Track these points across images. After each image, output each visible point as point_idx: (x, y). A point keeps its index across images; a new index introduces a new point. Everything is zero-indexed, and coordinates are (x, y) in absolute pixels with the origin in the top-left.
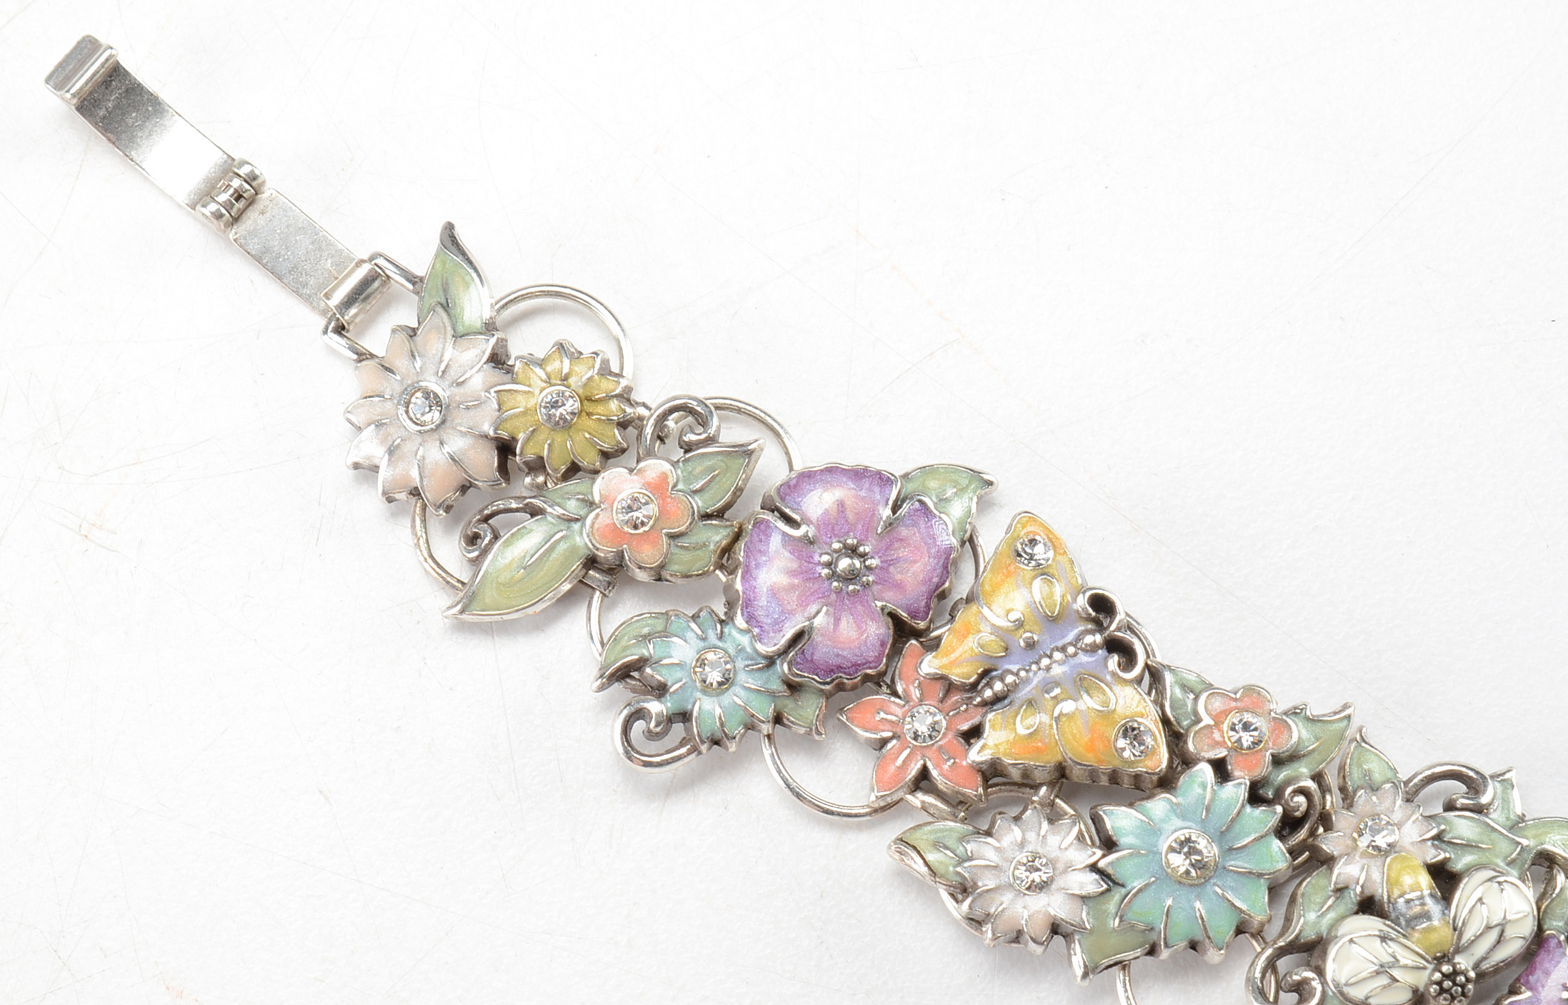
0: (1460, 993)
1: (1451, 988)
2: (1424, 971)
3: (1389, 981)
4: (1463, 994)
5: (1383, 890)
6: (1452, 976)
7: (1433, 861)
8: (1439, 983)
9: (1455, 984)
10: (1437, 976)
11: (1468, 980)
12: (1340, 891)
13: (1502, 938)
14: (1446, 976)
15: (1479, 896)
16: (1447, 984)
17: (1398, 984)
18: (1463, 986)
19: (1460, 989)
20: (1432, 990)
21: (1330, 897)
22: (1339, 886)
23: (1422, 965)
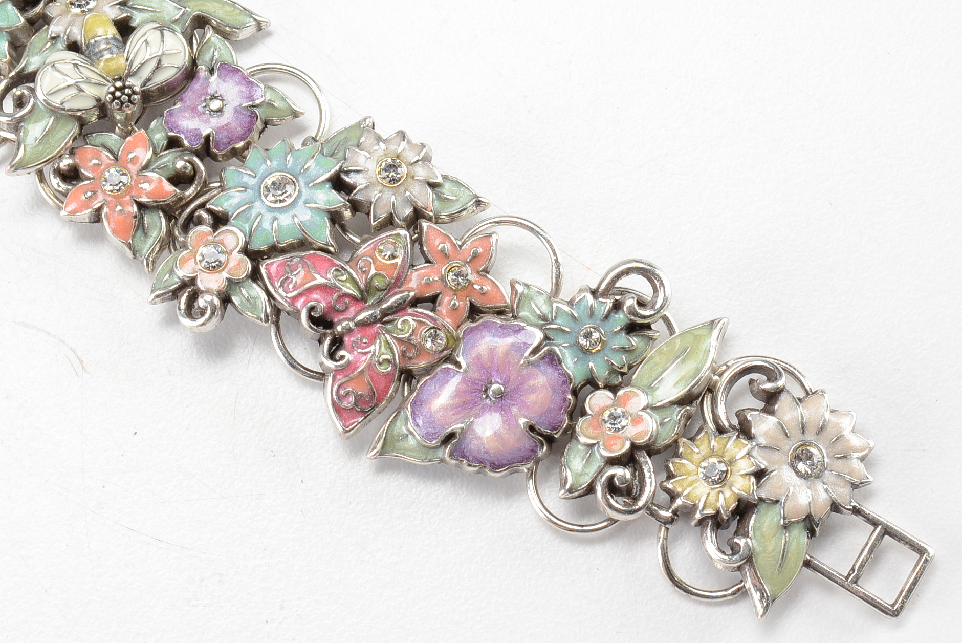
0: (127, 100)
1: (121, 96)
2: (104, 87)
3: (77, 91)
4: (130, 101)
5: (81, 37)
6: (121, 89)
7: (119, 18)
8: (113, 93)
9: (123, 94)
10: (112, 89)
11: (134, 93)
12: (54, 39)
13: (160, 65)
14: (117, 89)
15: (145, 39)
16: (118, 94)
17: (83, 93)
18: (129, 96)
19: (127, 98)
20: (108, 98)
21: (48, 42)
22: (53, 35)
23: (102, 83)
